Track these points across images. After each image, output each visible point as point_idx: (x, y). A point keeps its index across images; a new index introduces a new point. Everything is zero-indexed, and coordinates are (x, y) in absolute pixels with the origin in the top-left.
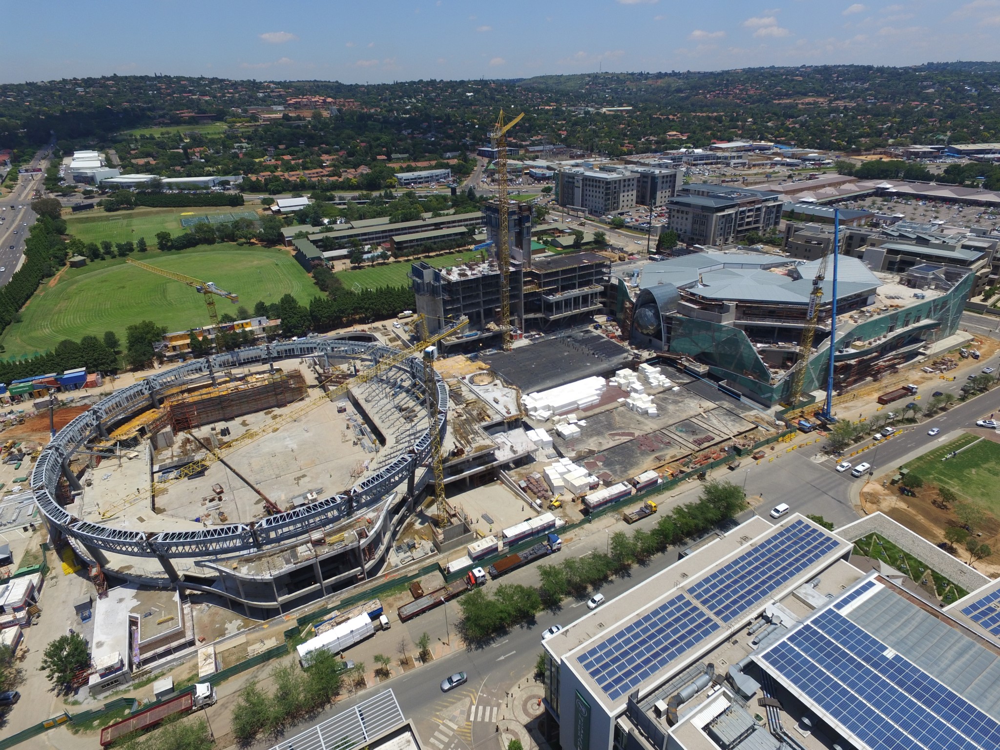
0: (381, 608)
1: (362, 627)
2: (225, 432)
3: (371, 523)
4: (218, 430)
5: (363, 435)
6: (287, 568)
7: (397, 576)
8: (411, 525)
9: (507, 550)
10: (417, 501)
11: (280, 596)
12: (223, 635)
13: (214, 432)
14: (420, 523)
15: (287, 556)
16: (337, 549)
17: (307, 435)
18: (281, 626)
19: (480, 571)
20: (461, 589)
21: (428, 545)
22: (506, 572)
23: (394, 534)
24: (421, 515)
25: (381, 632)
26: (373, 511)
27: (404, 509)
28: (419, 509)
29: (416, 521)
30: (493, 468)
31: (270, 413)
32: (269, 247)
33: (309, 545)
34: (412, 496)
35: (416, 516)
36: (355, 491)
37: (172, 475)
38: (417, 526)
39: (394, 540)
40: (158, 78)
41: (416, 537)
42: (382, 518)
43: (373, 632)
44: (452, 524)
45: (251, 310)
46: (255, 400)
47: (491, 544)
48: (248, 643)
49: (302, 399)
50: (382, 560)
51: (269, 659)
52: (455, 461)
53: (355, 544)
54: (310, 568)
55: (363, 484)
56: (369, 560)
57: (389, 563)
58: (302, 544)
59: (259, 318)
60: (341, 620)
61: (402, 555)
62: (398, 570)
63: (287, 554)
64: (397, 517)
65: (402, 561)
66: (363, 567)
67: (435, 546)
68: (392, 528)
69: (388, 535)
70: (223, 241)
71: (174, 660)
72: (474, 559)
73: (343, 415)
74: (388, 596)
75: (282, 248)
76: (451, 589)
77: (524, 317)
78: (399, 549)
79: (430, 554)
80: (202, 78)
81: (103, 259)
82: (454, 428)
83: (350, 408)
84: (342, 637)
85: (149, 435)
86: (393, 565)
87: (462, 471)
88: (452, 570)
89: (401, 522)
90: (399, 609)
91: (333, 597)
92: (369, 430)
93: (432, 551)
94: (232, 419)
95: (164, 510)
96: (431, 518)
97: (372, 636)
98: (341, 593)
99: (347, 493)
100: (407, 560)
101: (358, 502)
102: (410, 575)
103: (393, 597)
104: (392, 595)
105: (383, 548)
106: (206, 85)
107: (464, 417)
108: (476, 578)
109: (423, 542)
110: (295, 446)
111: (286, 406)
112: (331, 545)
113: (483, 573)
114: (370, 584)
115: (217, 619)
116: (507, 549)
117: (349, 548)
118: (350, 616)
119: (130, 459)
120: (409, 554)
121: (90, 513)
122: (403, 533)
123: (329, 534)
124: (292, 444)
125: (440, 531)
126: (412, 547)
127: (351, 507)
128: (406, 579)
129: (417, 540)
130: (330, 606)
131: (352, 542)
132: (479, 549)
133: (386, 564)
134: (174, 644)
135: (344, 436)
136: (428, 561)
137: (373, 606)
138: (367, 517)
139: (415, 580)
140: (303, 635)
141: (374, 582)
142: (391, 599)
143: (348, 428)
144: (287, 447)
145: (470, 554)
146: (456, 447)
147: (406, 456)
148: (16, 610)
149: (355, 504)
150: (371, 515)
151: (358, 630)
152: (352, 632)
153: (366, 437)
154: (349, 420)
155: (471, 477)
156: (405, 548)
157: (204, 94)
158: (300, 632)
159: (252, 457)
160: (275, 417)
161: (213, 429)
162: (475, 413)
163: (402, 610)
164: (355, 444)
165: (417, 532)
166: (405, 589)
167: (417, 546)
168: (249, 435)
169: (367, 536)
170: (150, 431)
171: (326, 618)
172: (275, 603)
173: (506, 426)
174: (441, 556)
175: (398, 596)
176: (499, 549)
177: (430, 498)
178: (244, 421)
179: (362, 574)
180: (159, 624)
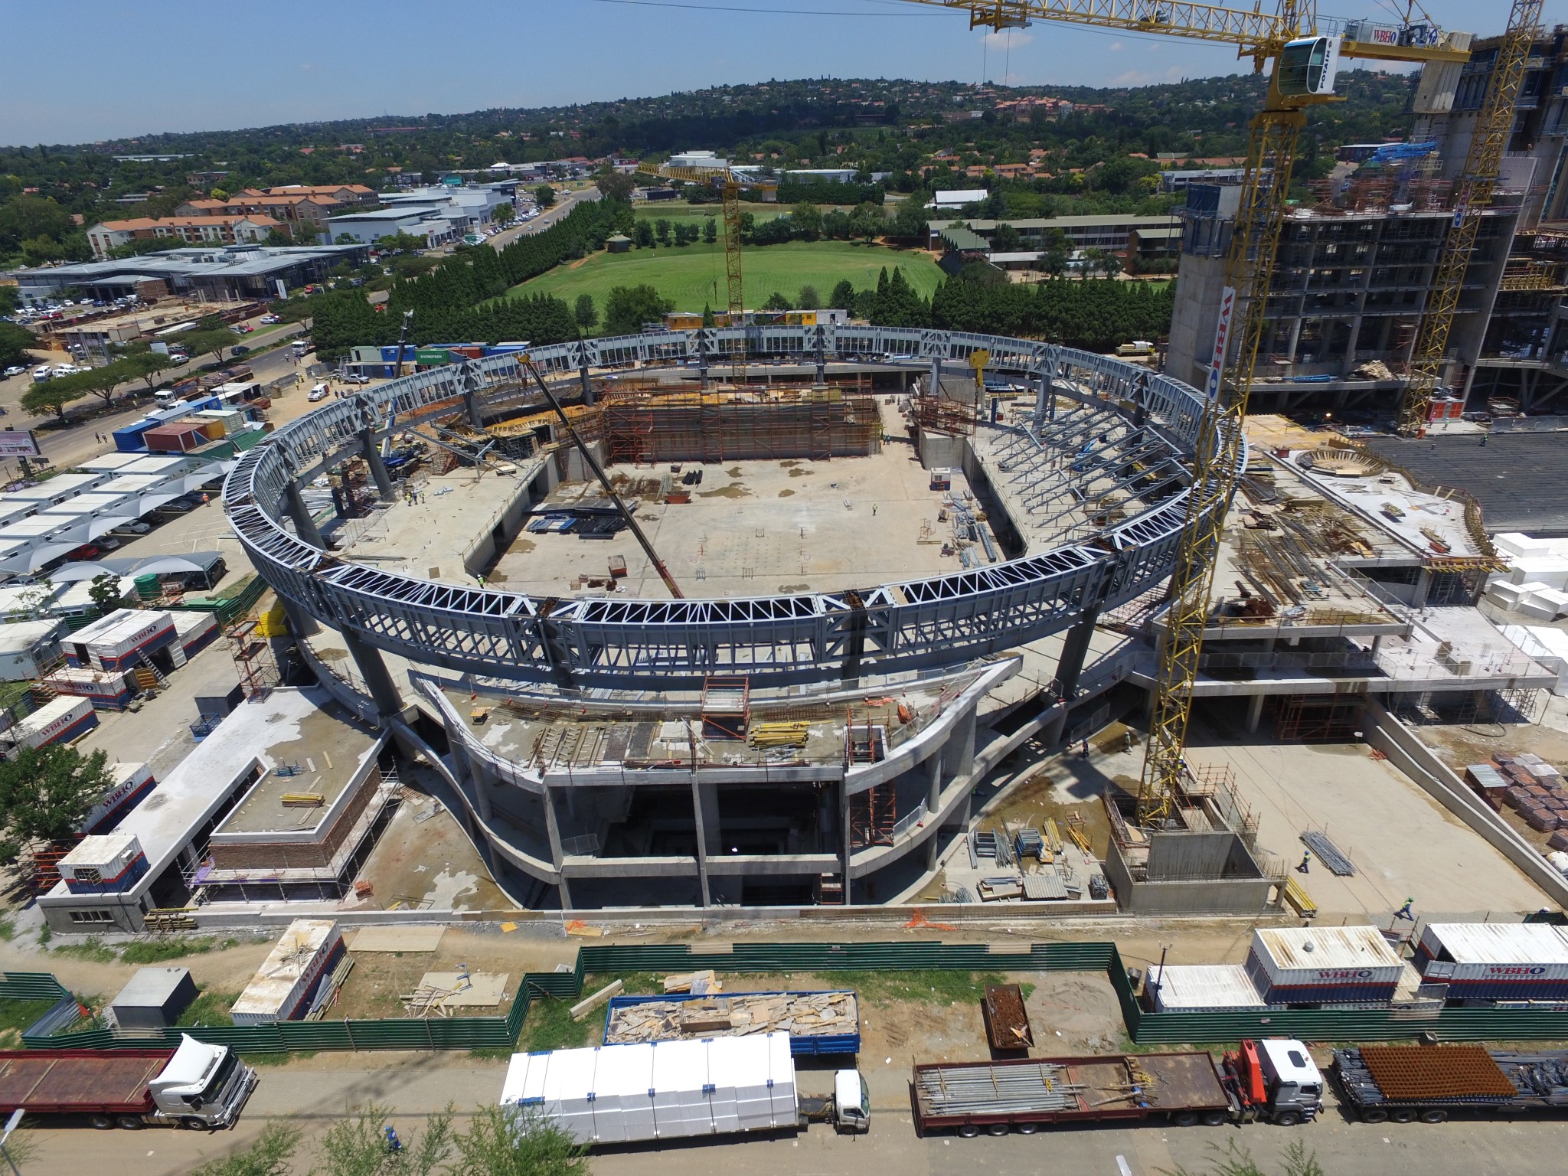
0: (854, 1041)
1: (753, 1091)
2: (694, 478)
3: (908, 721)
4: (683, 473)
5: (973, 538)
6: (608, 770)
7: (951, 934)
8: (1042, 784)
9: (1433, 1013)
10: (1081, 719)
11: (569, 849)
12: (413, 900)
13: (675, 475)
14: (1071, 790)
15: (620, 736)
16: (772, 767)
17: (846, 514)
18: (544, 947)
19: (1296, 1059)
20: (1197, 1100)
21: (1086, 867)
22: (1421, 1114)
23: (981, 792)
24: (1080, 766)
25: (822, 1132)
26: (929, 690)
27: (1032, 726)
28: (1077, 747)
29: (1060, 778)
30: (1360, 696)
31: (791, 464)
32: (899, 249)
33: (697, 726)
34: (1069, 697)
35: (1065, 763)
36: (881, 599)
37: (557, 525)
38: (1062, 794)
39: (975, 811)
40: (824, 82)
41: (1050, 825)
42: (947, 717)
43: (792, 1120)
44: (1182, 824)
45: (825, 298)
46: (769, 432)
47: (1366, 960)
48: (433, 959)
49: (864, 453)
50: (917, 861)
51: (446, 1045)
52: (1238, 629)
53: (830, 770)
54: (677, 798)
55: (917, 588)
56: (873, 843)
57: (940, 878)
58: (677, 715)
59: (833, 311)
60: (700, 1017)
61: (989, 868)
62: (960, 913)
63: (622, 730)
64: (1002, 742)
65: (983, 886)
66: (842, 858)
67: (1108, 877)
68: (977, 770)
69: (959, 787)
70: (830, 238)
71: (256, 919)
72: (1273, 993)
73: (940, 495)
74: (898, 993)
75: (923, 251)
76: (1150, 1080)
77: (1480, 362)
78: (984, 843)
79: (1086, 899)
80: (882, 80)
81: (654, 247)
82: (1241, 550)
83: (960, 484)
84: (668, 1096)
85: (555, 445)
86: (952, 888)
87: (1249, 674)
88: (1168, 999)
89: (1012, 762)
90: (920, 1069)
91: (729, 916)
92: (990, 532)
93: (1096, 893)
94: (717, 460)
95: (505, 579)
96: (1112, 785)
97: (787, 1132)
98: (756, 916)
99: (854, 597)
100: (999, 890)
101: (882, 638)
102: (997, 947)
103: (915, 1005)
104: (914, 995)
105: (929, 819)
106: (884, 88)
107: (1280, 532)
108: (1275, 1084)
109: (1070, 850)
110: (811, 529)
111: (826, 458)
112: (762, 745)
113: (1310, 1074)
114: (853, 924)
115: (434, 850)
116: (1432, 1007)
117: (805, 775)
118: (738, 1016)
119: (501, 474)
120: (1012, 871)
121: (371, 540)
122: (1011, 801)
123: (770, 714)
124: (808, 523)
125: (1136, 835)
126: (1028, 853)
127: (856, 651)
128: (975, 958)
129: (1051, 838)
130: (698, 947)
131: (822, 760)
132: (1306, 962)
133: (928, 876)
134: (293, 874)
135: (927, 530)
136: (1075, 922)
137: (827, 1016)
138: (903, 701)
139: (1013, 977)
140: (580, 1009)
141: (871, 923)
142: (904, 1009)
143: (942, 518)
144: (794, 526)
145: (1256, 966)
146: (1245, 594)
147: (1081, 550)
148: (107, 665)
149: (869, 645)
150: (919, 701)
151: (734, 1092)
152: (709, 1090)
153: (979, 545)
154: (948, 505)
155: (1275, 702)
156: (1006, 847)
157: (878, 98)
158: (577, 995)
159: (716, 528)
160: (796, 473)
161: (676, 470)
162: (1315, 529)
163: (931, 1078)
164: (947, 551)
165: (1056, 812)
166: (964, 995)
167: (1045, 854)
168: (730, 491)
169: (879, 757)
170: (558, 439)
171: (673, 981)
172: (548, 867)
173: (1423, 587)
174: (1127, 922)
175: (935, 1009)
176: (1399, 997)
177: (1117, 728)
178: (737, 469)
179: (835, 879)
180: (286, 804)
